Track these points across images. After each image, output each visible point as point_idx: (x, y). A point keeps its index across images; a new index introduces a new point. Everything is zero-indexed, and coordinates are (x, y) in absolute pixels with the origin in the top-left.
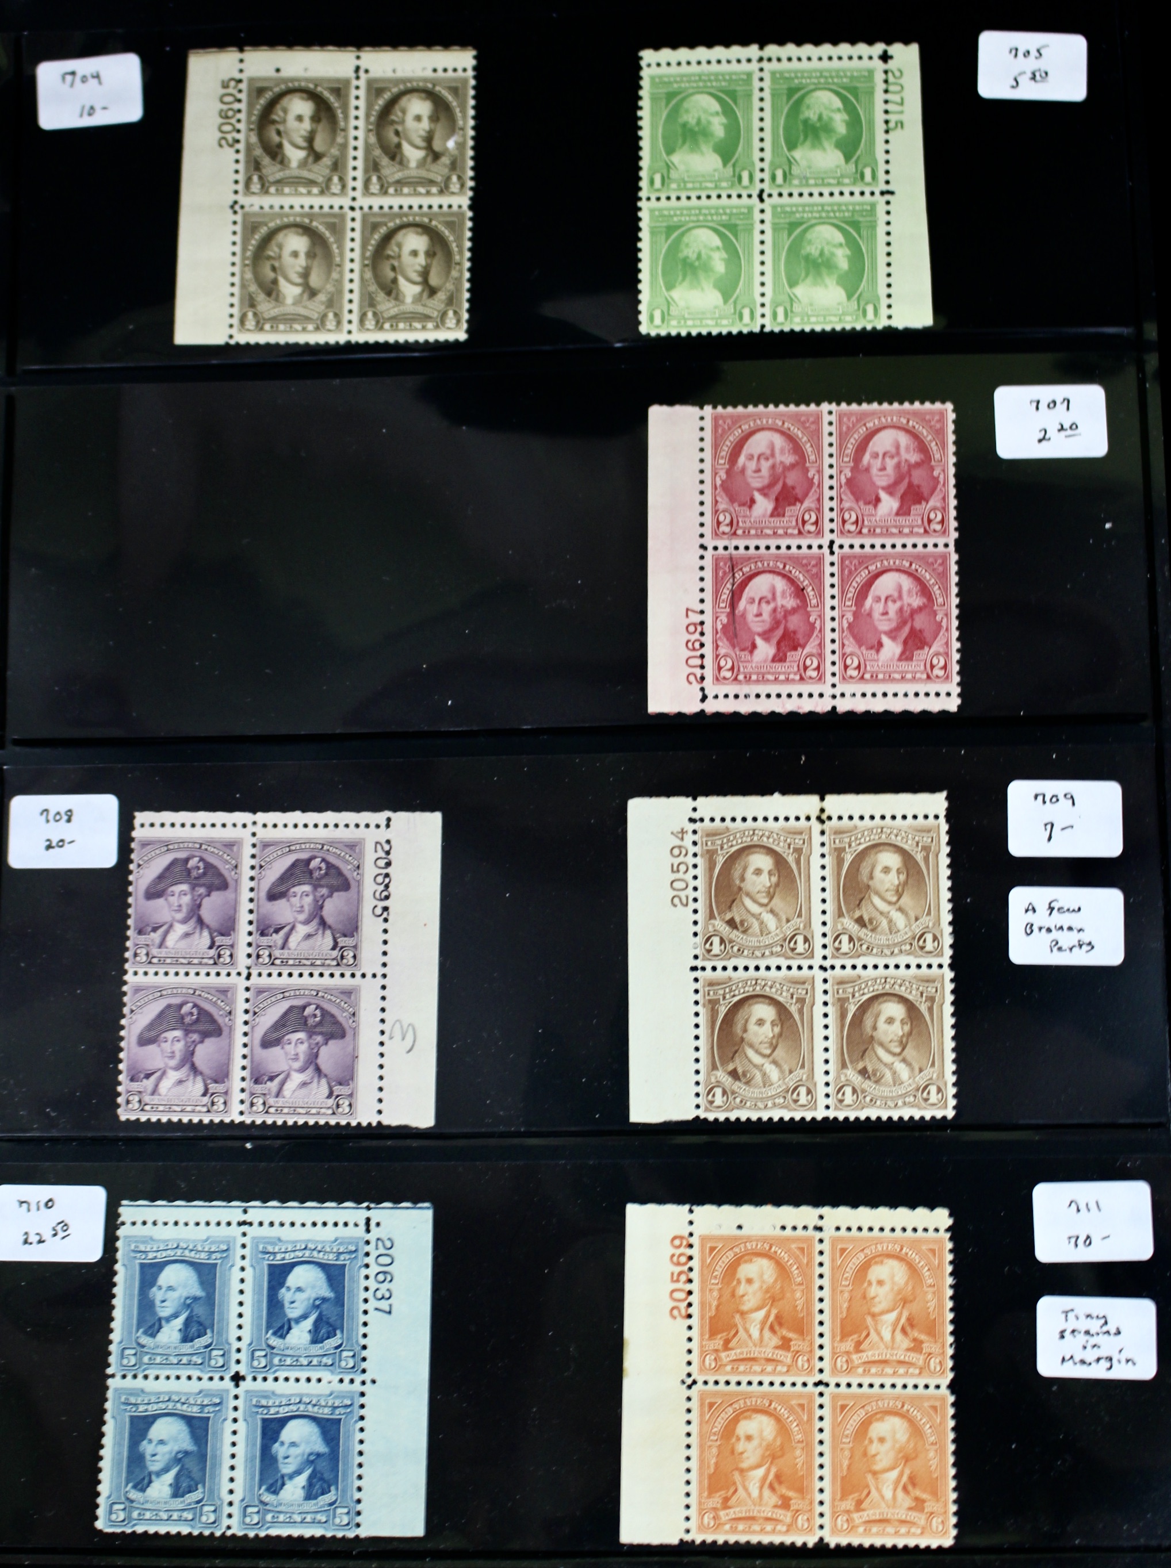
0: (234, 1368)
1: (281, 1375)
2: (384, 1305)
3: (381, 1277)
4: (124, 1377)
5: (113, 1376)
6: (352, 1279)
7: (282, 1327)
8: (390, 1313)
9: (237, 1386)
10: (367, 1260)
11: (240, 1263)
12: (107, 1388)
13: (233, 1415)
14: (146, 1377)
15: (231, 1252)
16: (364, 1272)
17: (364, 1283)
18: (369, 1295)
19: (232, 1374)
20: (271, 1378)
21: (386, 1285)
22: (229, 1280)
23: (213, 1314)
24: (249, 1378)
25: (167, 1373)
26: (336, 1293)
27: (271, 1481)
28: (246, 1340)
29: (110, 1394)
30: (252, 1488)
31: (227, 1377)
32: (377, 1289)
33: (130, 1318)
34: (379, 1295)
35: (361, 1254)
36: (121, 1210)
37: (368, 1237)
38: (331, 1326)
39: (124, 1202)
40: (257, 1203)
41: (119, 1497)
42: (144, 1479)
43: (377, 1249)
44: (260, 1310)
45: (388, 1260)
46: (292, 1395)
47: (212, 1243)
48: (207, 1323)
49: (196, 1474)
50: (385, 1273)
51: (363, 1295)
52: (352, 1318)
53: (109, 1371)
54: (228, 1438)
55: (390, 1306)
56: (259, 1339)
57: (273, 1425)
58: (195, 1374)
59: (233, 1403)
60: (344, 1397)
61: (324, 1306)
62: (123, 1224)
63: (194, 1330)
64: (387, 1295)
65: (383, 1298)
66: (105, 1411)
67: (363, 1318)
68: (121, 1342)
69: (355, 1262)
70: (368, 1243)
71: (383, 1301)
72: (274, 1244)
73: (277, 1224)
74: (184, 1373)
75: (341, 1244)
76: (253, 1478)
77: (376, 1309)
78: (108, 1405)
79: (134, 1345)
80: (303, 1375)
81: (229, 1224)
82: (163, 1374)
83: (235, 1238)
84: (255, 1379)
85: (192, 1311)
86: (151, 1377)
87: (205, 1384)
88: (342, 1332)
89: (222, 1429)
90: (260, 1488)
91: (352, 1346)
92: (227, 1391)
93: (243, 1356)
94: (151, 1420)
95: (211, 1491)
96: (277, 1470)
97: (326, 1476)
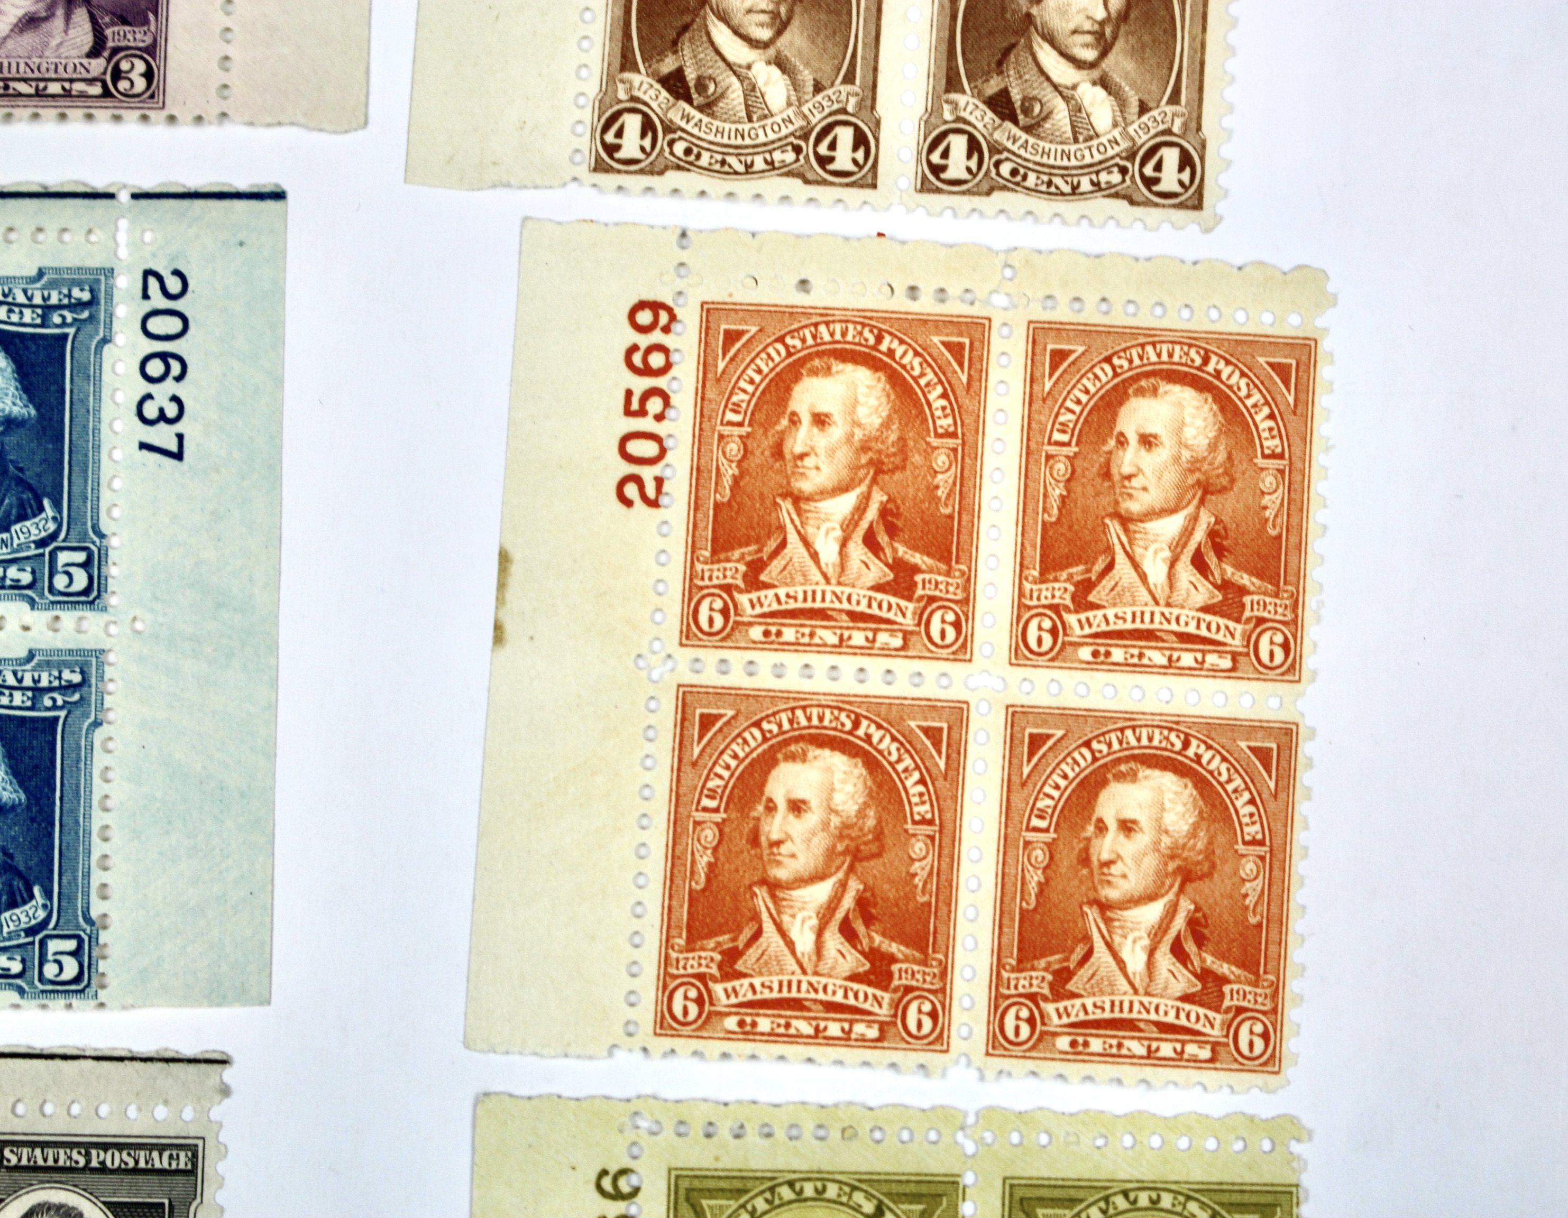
2: (164, 435)
3: (156, 368)
6: (82, 369)
8: (178, 456)
10: (120, 324)
21: (169, 386)
26: (38, 408)
32: (149, 396)
34: (151, 411)
35: (105, 307)
38: (30, 488)
43: (146, 296)
45: (172, 325)
50: (164, 356)
52: (83, 467)
55: (180, 437)
60: (61, 666)
61: (11, 439)
64: (172, 411)
65: (162, 416)
67: (109, 468)
69: (89, 328)
70: (122, 280)
71: (162, 425)
75: (53, 284)
77: (144, 446)
88: (57, 505)
91: (84, 536)
97: (20, 861)
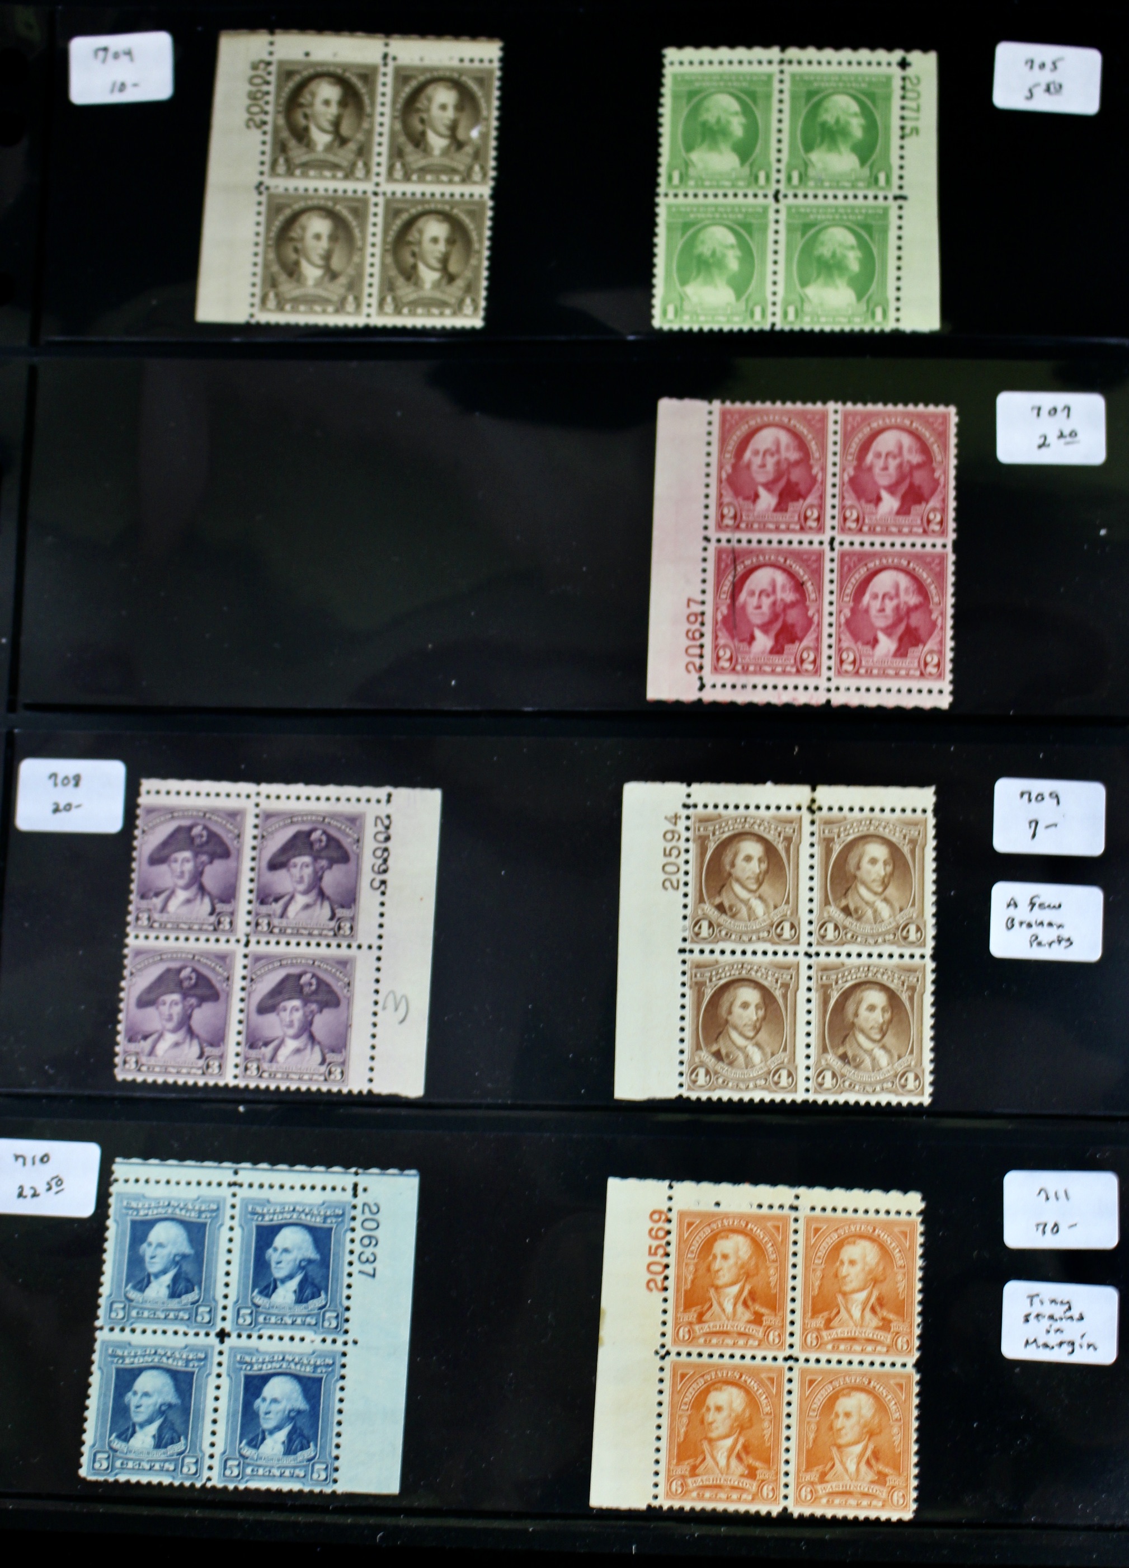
0: (220, 1325)
1: (266, 1333)
2: (368, 1268)
3: (366, 1241)
4: (112, 1330)
5: (101, 1328)
6: (338, 1242)
7: (267, 1287)
8: (374, 1276)
9: (222, 1342)
10: (353, 1224)
11: (229, 1223)
12: (95, 1340)
13: (216, 1370)
14: (133, 1331)
15: (221, 1211)
16: (350, 1235)
17: (349, 1247)
18: (354, 1258)
19: (218, 1330)
20: (255, 1336)
21: (371, 1249)
22: (218, 1238)
23: (201, 1271)
24: (234, 1335)
25: (154, 1327)
26: (321, 1254)
27: (251, 1436)
28: (232, 1298)
29: (97, 1346)
30: (233, 1442)
31: (213, 1334)
32: (362, 1253)
33: (120, 1273)
34: (364, 1258)
35: (347, 1217)
36: (115, 1167)
37: (354, 1201)
38: (315, 1287)
39: (118, 1160)
40: (248, 1165)
41: (103, 1446)
42: (128, 1429)
43: (363, 1213)
44: (247, 1269)
45: (373, 1225)
46: (275, 1353)
47: (203, 1202)
48: (195, 1280)
49: (179, 1426)
50: (370, 1237)
51: (348, 1258)
52: (337, 1280)
53: (98, 1323)
54: (211, 1393)
55: (374, 1269)
56: (245, 1296)
57: (256, 1381)
58: (181, 1329)
59: (217, 1359)
60: (326, 1357)
61: (310, 1268)
62: (116, 1180)
63: (182, 1286)
64: (372, 1258)
65: (368, 1261)
66: (92, 1363)
67: (347, 1280)
68: (110, 1295)
69: (341, 1225)
70: (354, 1207)
71: (367, 1265)
72: (263, 1205)
73: (266, 1186)
74: (171, 1328)
75: (328, 1207)
76: (234, 1431)
77: (360, 1272)
78: (95, 1357)
79: (123, 1299)
80: (287, 1334)
81: (219, 1184)
82: (150, 1328)
83: (224, 1200)
84: (239, 1336)
85: (180, 1268)
86: (139, 1331)
87: (191, 1339)
88: (326, 1293)
89: (206, 1385)
90: (241, 1442)
91: (336, 1306)
92: (213, 1347)
93: (229, 1314)
94: (137, 1372)
95: (193, 1444)
96: (258, 1425)
97: (306, 1432)
